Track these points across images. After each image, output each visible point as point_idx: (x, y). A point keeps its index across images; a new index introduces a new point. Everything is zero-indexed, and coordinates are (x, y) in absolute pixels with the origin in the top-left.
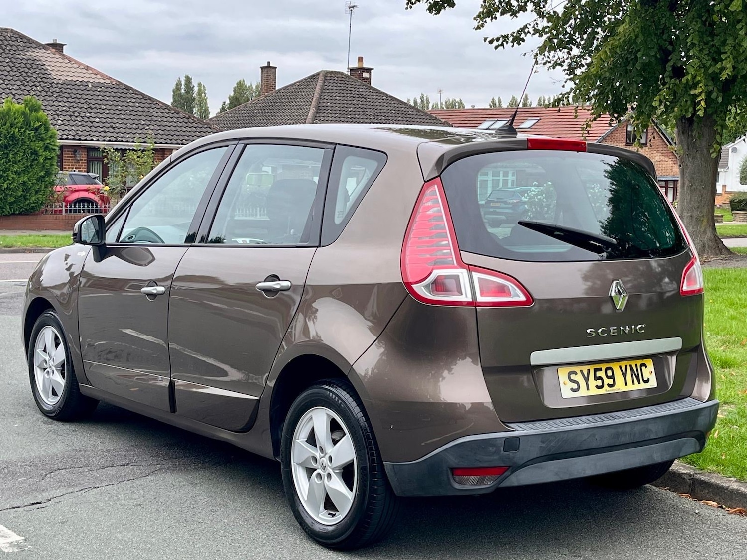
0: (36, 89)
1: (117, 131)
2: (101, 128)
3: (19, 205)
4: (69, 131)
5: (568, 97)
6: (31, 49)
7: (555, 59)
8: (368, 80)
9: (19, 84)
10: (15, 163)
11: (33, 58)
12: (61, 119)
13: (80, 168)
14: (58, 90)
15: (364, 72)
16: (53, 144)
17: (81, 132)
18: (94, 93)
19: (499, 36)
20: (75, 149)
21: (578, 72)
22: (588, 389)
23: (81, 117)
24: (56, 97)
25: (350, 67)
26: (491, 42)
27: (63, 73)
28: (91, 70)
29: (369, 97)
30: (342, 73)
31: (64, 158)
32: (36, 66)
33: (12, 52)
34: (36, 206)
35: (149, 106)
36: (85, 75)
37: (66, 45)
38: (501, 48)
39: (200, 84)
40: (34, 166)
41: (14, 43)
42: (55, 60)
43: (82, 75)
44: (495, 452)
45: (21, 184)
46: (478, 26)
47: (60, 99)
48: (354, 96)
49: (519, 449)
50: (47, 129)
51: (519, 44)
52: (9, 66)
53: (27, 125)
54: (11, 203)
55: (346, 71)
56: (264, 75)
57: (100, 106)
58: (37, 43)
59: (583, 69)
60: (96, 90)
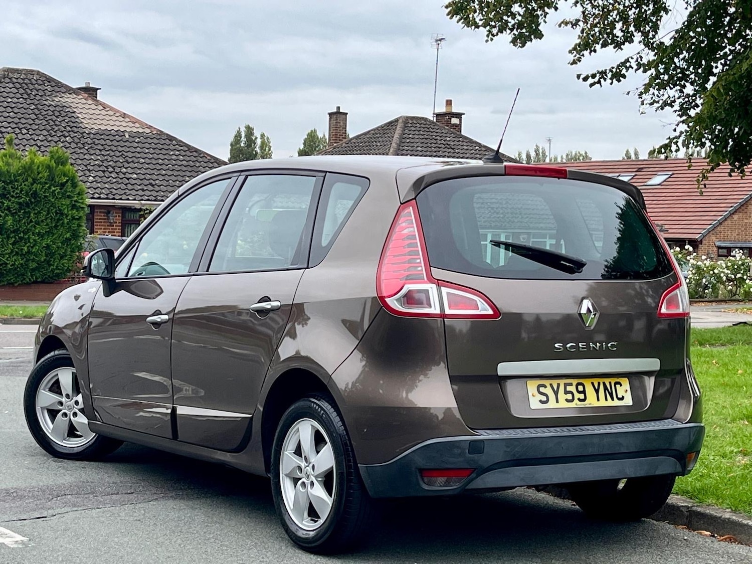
0: (65, 140)
1: (157, 188)
2: (139, 185)
3: (42, 272)
4: (102, 189)
5: (677, 142)
6: (60, 94)
7: (664, 98)
8: (458, 127)
9: (45, 134)
10: (38, 223)
11: (61, 104)
12: (92, 175)
13: (114, 232)
14: (90, 141)
15: (453, 117)
16: (81, 201)
17: (116, 190)
18: (131, 145)
19: (595, 72)
20: (108, 209)
21: (692, 113)
22: (557, 402)
23: (116, 172)
24: (87, 150)
25: (436, 112)
26: (585, 79)
27: (95, 121)
28: (128, 118)
29: (459, 147)
30: (425, 119)
31: (95, 220)
32: (65, 114)
33: (38, 98)
34: (61, 273)
35: (195, 159)
36: (121, 123)
37: (100, 89)
38: (598, 85)
39: (263, 136)
40: (59, 227)
41: (40, 87)
42: (87, 106)
43: (118, 123)
44: (460, 454)
45: (44, 247)
46: (574, 60)
47: (92, 152)
48: (440, 146)
49: (483, 452)
50: (74, 185)
51: (619, 81)
52: (34, 113)
53: (52, 180)
54: (33, 270)
55: (431, 117)
56: (332, 122)
57: (139, 159)
58: (66, 87)
59: (698, 110)
60: (134, 141)
